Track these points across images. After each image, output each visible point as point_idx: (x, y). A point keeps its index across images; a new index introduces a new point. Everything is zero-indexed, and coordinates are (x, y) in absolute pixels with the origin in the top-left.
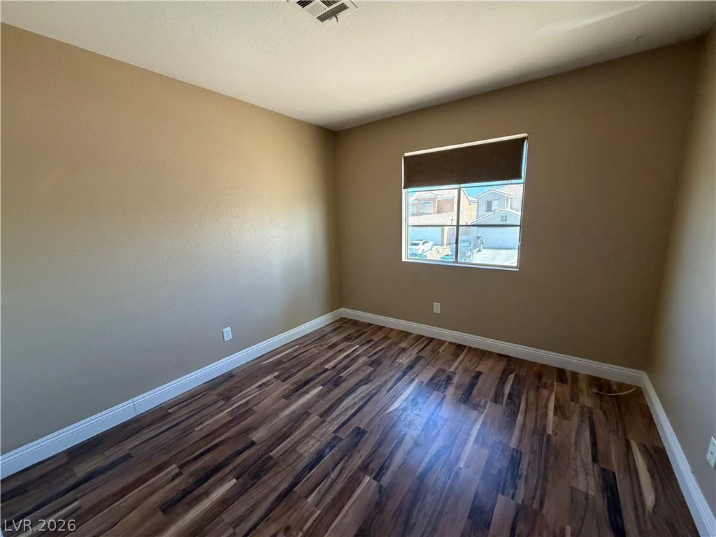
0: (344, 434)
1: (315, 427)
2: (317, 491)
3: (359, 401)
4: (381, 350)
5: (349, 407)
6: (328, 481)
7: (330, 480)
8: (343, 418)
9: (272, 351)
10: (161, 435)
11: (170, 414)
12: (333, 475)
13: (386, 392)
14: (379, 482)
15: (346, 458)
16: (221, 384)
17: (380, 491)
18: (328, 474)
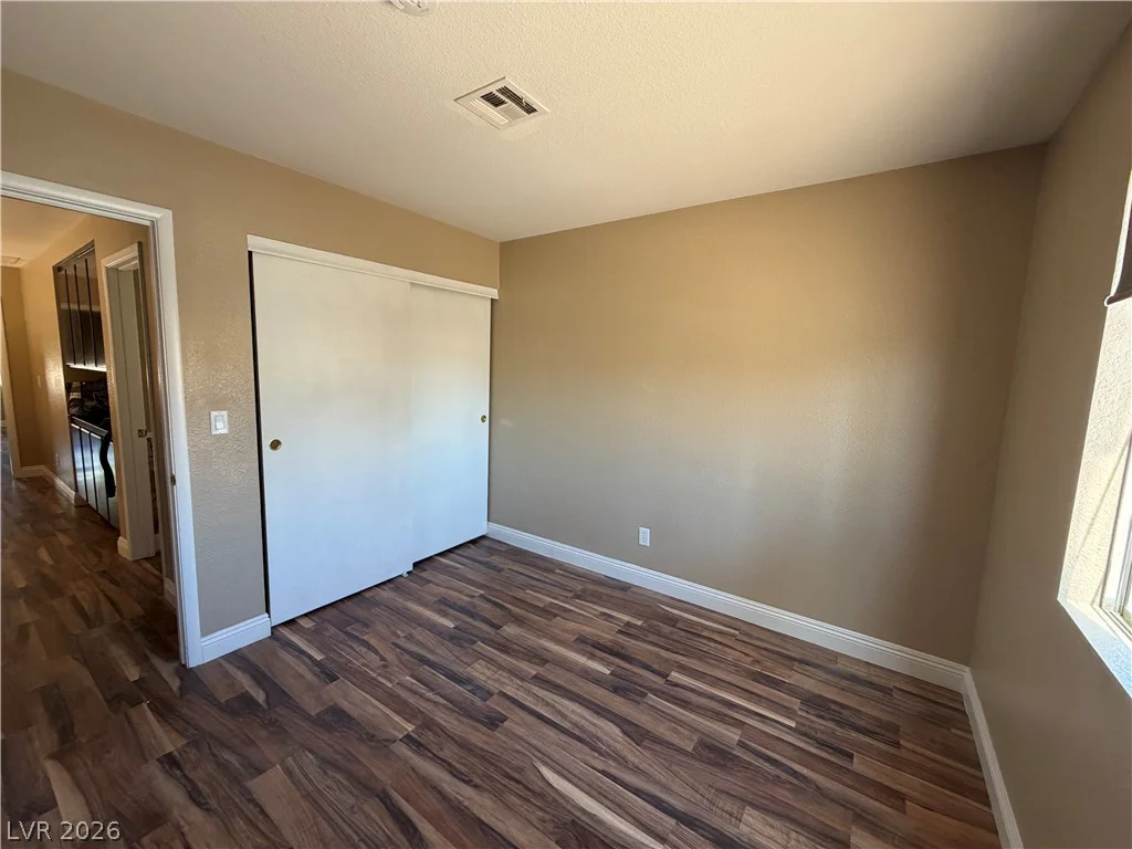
0: (494, 704)
1: (514, 673)
2: (414, 681)
3: (571, 723)
4: (795, 774)
5: (553, 707)
6: (422, 689)
7: (423, 691)
8: (529, 702)
9: (719, 613)
10: (523, 577)
11: (553, 572)
12: (430, 695)
13: (601, 766)
14: (401, 740)
15: (450, 706)
16: (610, 586)
17: (387, 740)
18: (432, 690)
